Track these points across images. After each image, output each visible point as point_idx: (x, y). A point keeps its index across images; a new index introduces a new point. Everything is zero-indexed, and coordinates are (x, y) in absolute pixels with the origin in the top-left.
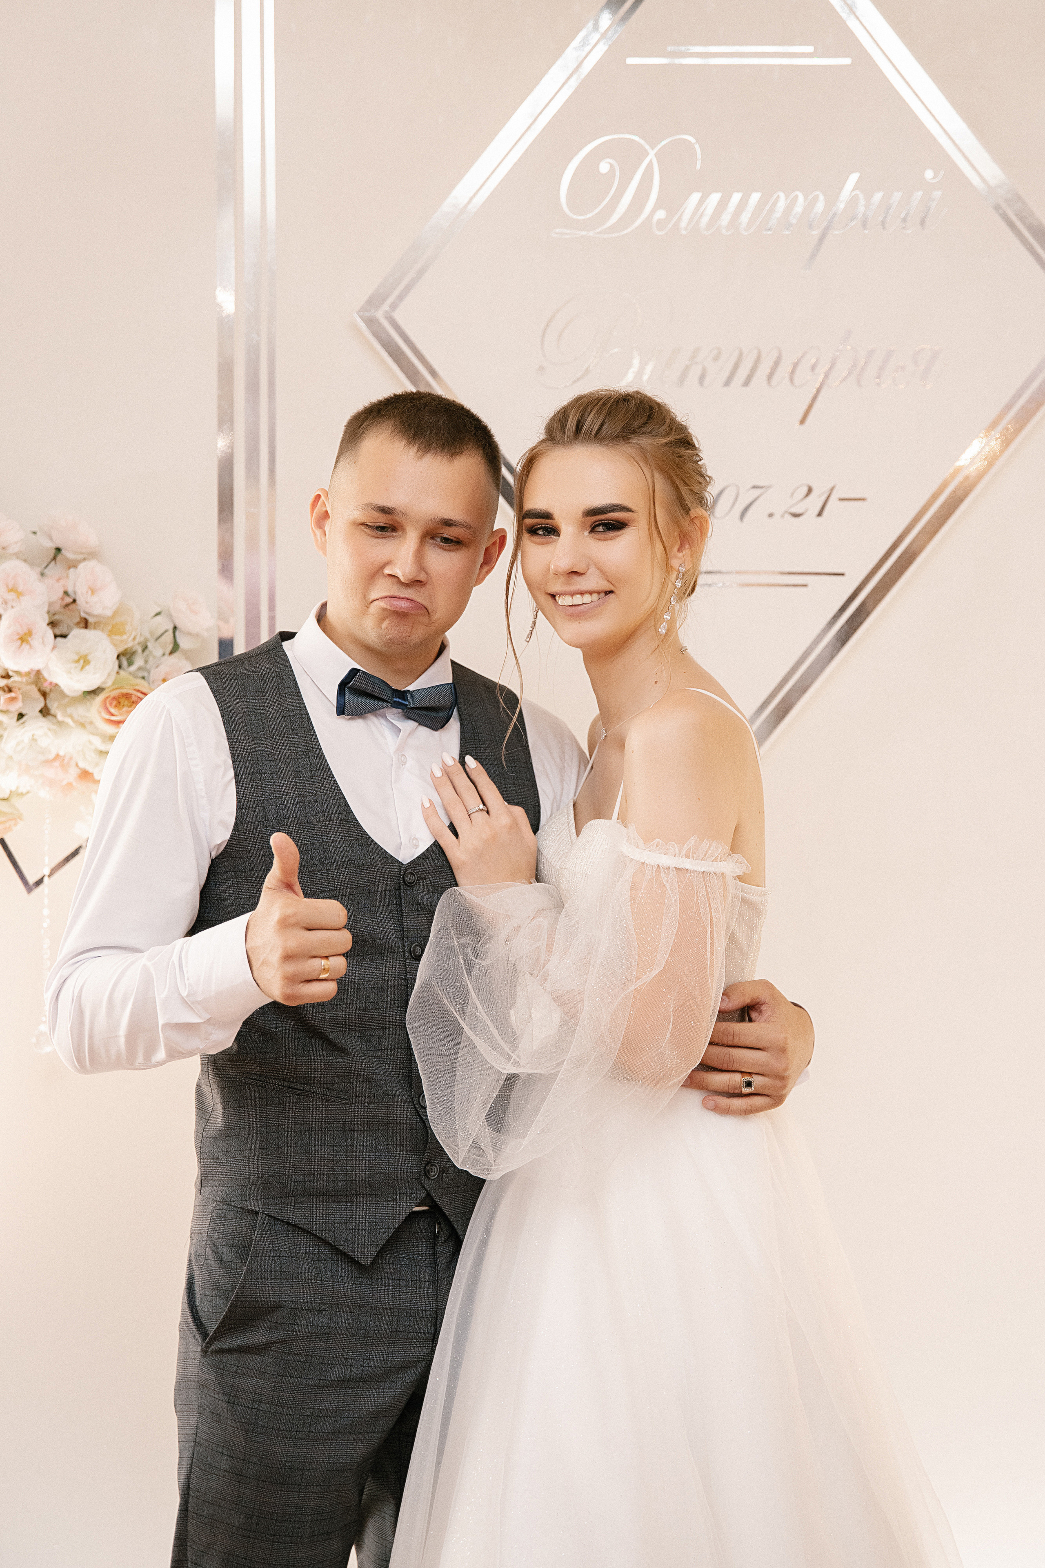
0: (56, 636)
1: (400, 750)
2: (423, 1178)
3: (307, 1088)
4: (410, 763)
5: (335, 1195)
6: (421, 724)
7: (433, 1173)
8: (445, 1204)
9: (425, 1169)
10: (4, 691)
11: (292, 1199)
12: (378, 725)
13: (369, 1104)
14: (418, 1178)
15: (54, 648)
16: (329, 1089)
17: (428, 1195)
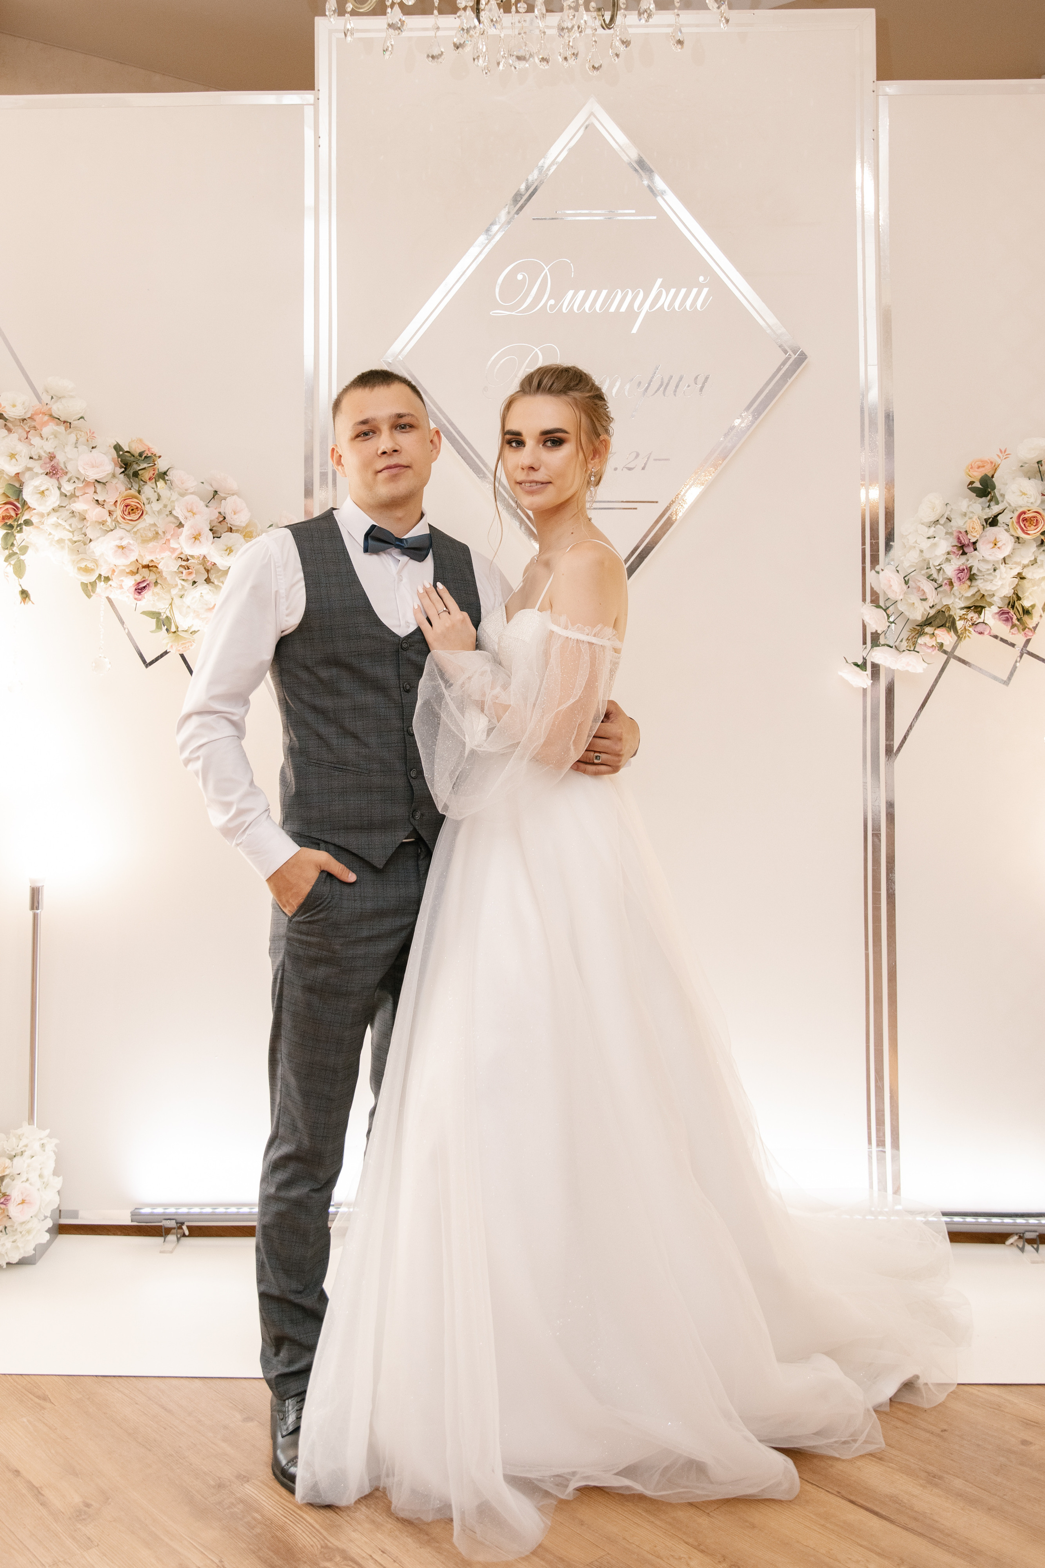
0: (214, 538)
1: (399, 573)
2: (412, 819)
3: (345, 767)
4: (405, 580)
5: (361, 829)
6: (411, 558)
7: (417, 816)
8: (423, 834)
9: (412, 814)
10: (185, 569)
11: (337, 831)
12: (386, 558)
13: (381, 776)
14: (409, 819)
15: (213, 543)
16: (357, 768)
17: (415, 829)
